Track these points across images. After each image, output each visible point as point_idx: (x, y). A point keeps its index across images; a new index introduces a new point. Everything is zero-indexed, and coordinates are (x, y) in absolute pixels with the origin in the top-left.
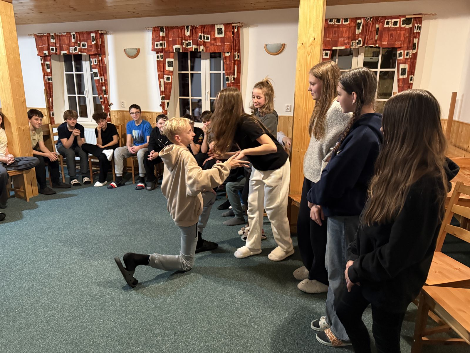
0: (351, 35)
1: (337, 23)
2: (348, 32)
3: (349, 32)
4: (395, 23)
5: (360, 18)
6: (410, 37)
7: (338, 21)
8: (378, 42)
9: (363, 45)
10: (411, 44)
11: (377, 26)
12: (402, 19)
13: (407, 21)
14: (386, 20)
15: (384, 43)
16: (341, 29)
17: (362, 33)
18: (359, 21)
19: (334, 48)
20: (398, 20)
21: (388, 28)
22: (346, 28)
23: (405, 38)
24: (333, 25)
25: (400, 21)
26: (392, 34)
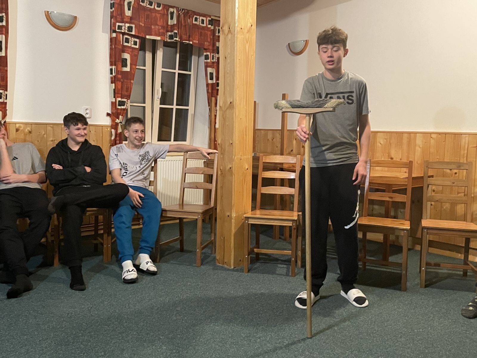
0: (165, 24)
1: (149, 6)
2: (162, 20)
3: (163, 22)
4: (203, 21)
5: (172, 7)
6: (214, 40)
7: (151, 4)
8: (190, 38)
10: (215, 48)
12: (209, 18)
13: (211, 22)
14: (195, 16)
15: (196, 41)
16: (154, 14)
17: (177, 25)
18: (171, 10)
19: (148, 37)
20: (204, 19)
21: (196, 24)
22: (160, 15)
23: (211, 39)
24: (143, 6)
25: (206, 20)
26: (201, 33)
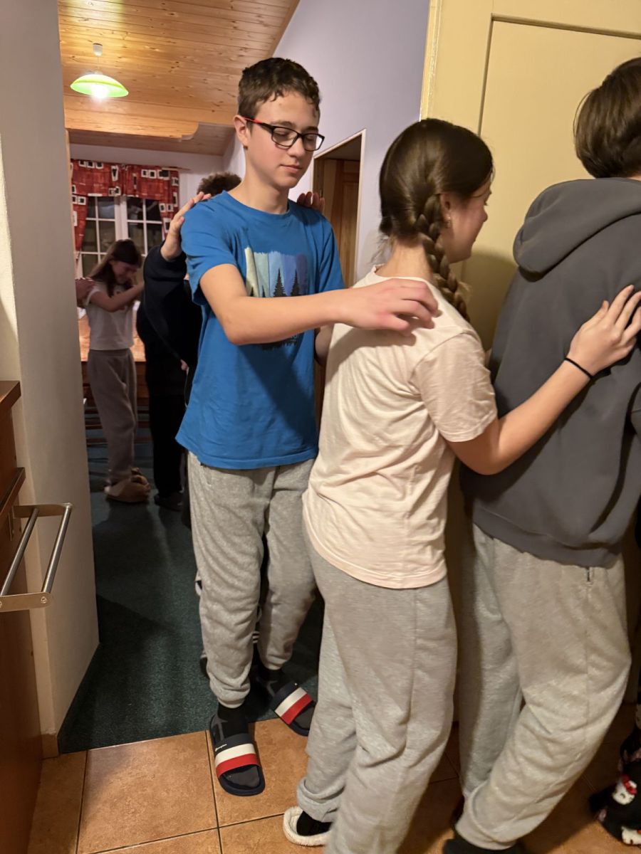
0: (107, 182)
1: (89, 167)
2: (103, 178)
3: (105, 179)
4: (152, 174)
5: (114, 164)
6: (169, 190)
7: (91, 164)
8: (137, 192)
9: (122, 193)
10: (171, 198)
11: (134, 175)
12: (159, 171)
13: (164, 173)
14: (143, 170)
15: (144, 194)
16: (95, 174)
17: (118, 181)
18: (113, 167)
19: (90, 195)
21: (146, 178)
22: (100, 174)
23: (164, 190)
24: (84, 168)
25: (156, 172)
26: (150, 186)
